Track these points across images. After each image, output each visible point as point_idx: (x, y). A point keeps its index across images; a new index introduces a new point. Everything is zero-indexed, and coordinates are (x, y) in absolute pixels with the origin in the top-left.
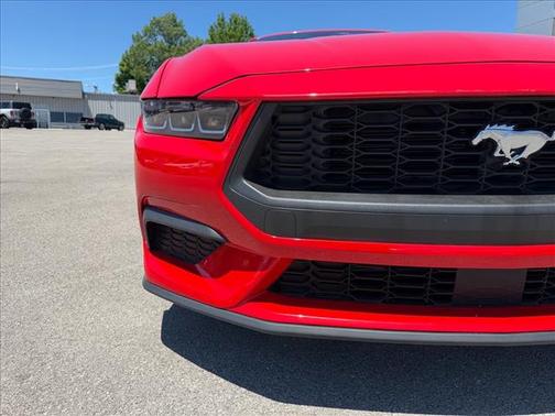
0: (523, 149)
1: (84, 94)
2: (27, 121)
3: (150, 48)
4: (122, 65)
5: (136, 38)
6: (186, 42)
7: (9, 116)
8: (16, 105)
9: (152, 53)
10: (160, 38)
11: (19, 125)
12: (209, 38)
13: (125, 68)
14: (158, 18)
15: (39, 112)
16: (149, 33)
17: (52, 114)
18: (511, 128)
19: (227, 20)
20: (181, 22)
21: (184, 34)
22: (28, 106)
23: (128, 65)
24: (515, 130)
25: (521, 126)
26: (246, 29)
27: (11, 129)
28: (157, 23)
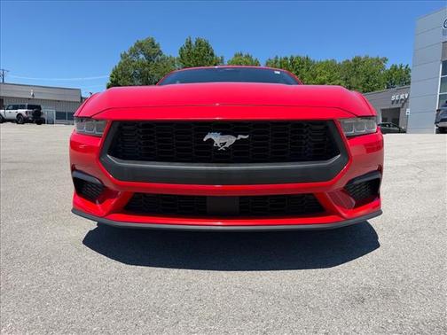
0: (225, 143)
1: (82, 98)
2: (37, 118)
3: (133, 64)
4: (112, 77)
5: (124, 56)
6: (161, 59)
7: (25, 115)
8: (30, 107)
9: (135, 67)
10: (142, 56)
11: (31, 122)
12: (179, 56)
13: (114, 79)
14: (140, 40)
15: (47, 112)
16: (134, 52)
17: (57, 113)
18: (219, 134)
19: (193, 43)
20: (158, 44)
21: (160, 53)
22: (39, 107)
23: (117, 77)
25: (223, 133)
26: (208, 50)
27: (26, 125)
28: (139, 45)
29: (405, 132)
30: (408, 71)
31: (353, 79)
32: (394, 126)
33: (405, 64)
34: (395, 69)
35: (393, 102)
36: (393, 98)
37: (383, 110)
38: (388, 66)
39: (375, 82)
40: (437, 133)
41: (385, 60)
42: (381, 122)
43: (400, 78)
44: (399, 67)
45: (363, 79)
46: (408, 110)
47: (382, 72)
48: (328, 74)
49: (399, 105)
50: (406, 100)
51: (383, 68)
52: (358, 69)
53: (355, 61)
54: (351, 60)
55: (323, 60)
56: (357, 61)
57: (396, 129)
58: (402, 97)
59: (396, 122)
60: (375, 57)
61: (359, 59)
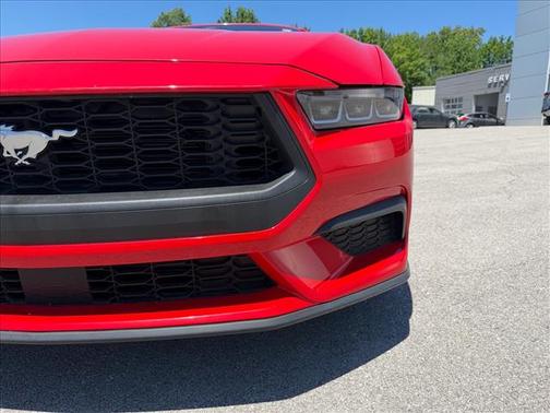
18: (10, 128)
19: (234, 14)
24: (14, 130)
28: (165, 19)
29: (503, 124)
30: (510, 45)
31: (441, 57)
32: (490, 117)
33: (506, 37)
34: (494, 43)
35: (490, 85)
36: (490, 81)
37: (477, 97)
38: (485, 40)
39: (468, 60)
40: (545, 124)
41: (482, 31)
42: (473, 112)
43: (499, 55)
44: (499, 40)
45: (453, 56)
46: (508, 96)
47: (478, 47)
48: (409, 51)
49: (497, 90)
50: (506, 83)
51: (479, 42)
52: (447, 44)
53: (442, 33)
54: (437, 33)
55: (403, 33)
56: (445, 33)
57: (493, 120)
58: (501, 78)
59: (493, 111)
60: (468, 28)
61: (449, 31)
